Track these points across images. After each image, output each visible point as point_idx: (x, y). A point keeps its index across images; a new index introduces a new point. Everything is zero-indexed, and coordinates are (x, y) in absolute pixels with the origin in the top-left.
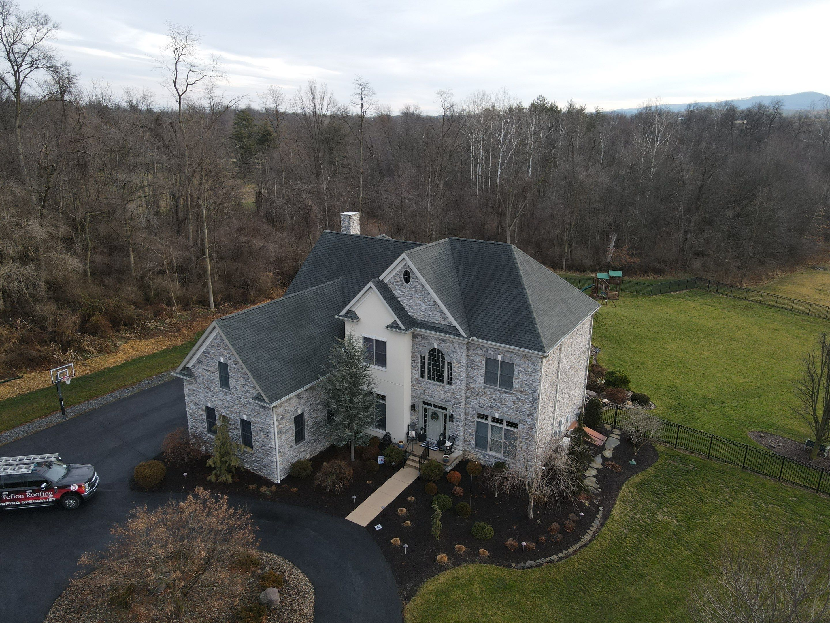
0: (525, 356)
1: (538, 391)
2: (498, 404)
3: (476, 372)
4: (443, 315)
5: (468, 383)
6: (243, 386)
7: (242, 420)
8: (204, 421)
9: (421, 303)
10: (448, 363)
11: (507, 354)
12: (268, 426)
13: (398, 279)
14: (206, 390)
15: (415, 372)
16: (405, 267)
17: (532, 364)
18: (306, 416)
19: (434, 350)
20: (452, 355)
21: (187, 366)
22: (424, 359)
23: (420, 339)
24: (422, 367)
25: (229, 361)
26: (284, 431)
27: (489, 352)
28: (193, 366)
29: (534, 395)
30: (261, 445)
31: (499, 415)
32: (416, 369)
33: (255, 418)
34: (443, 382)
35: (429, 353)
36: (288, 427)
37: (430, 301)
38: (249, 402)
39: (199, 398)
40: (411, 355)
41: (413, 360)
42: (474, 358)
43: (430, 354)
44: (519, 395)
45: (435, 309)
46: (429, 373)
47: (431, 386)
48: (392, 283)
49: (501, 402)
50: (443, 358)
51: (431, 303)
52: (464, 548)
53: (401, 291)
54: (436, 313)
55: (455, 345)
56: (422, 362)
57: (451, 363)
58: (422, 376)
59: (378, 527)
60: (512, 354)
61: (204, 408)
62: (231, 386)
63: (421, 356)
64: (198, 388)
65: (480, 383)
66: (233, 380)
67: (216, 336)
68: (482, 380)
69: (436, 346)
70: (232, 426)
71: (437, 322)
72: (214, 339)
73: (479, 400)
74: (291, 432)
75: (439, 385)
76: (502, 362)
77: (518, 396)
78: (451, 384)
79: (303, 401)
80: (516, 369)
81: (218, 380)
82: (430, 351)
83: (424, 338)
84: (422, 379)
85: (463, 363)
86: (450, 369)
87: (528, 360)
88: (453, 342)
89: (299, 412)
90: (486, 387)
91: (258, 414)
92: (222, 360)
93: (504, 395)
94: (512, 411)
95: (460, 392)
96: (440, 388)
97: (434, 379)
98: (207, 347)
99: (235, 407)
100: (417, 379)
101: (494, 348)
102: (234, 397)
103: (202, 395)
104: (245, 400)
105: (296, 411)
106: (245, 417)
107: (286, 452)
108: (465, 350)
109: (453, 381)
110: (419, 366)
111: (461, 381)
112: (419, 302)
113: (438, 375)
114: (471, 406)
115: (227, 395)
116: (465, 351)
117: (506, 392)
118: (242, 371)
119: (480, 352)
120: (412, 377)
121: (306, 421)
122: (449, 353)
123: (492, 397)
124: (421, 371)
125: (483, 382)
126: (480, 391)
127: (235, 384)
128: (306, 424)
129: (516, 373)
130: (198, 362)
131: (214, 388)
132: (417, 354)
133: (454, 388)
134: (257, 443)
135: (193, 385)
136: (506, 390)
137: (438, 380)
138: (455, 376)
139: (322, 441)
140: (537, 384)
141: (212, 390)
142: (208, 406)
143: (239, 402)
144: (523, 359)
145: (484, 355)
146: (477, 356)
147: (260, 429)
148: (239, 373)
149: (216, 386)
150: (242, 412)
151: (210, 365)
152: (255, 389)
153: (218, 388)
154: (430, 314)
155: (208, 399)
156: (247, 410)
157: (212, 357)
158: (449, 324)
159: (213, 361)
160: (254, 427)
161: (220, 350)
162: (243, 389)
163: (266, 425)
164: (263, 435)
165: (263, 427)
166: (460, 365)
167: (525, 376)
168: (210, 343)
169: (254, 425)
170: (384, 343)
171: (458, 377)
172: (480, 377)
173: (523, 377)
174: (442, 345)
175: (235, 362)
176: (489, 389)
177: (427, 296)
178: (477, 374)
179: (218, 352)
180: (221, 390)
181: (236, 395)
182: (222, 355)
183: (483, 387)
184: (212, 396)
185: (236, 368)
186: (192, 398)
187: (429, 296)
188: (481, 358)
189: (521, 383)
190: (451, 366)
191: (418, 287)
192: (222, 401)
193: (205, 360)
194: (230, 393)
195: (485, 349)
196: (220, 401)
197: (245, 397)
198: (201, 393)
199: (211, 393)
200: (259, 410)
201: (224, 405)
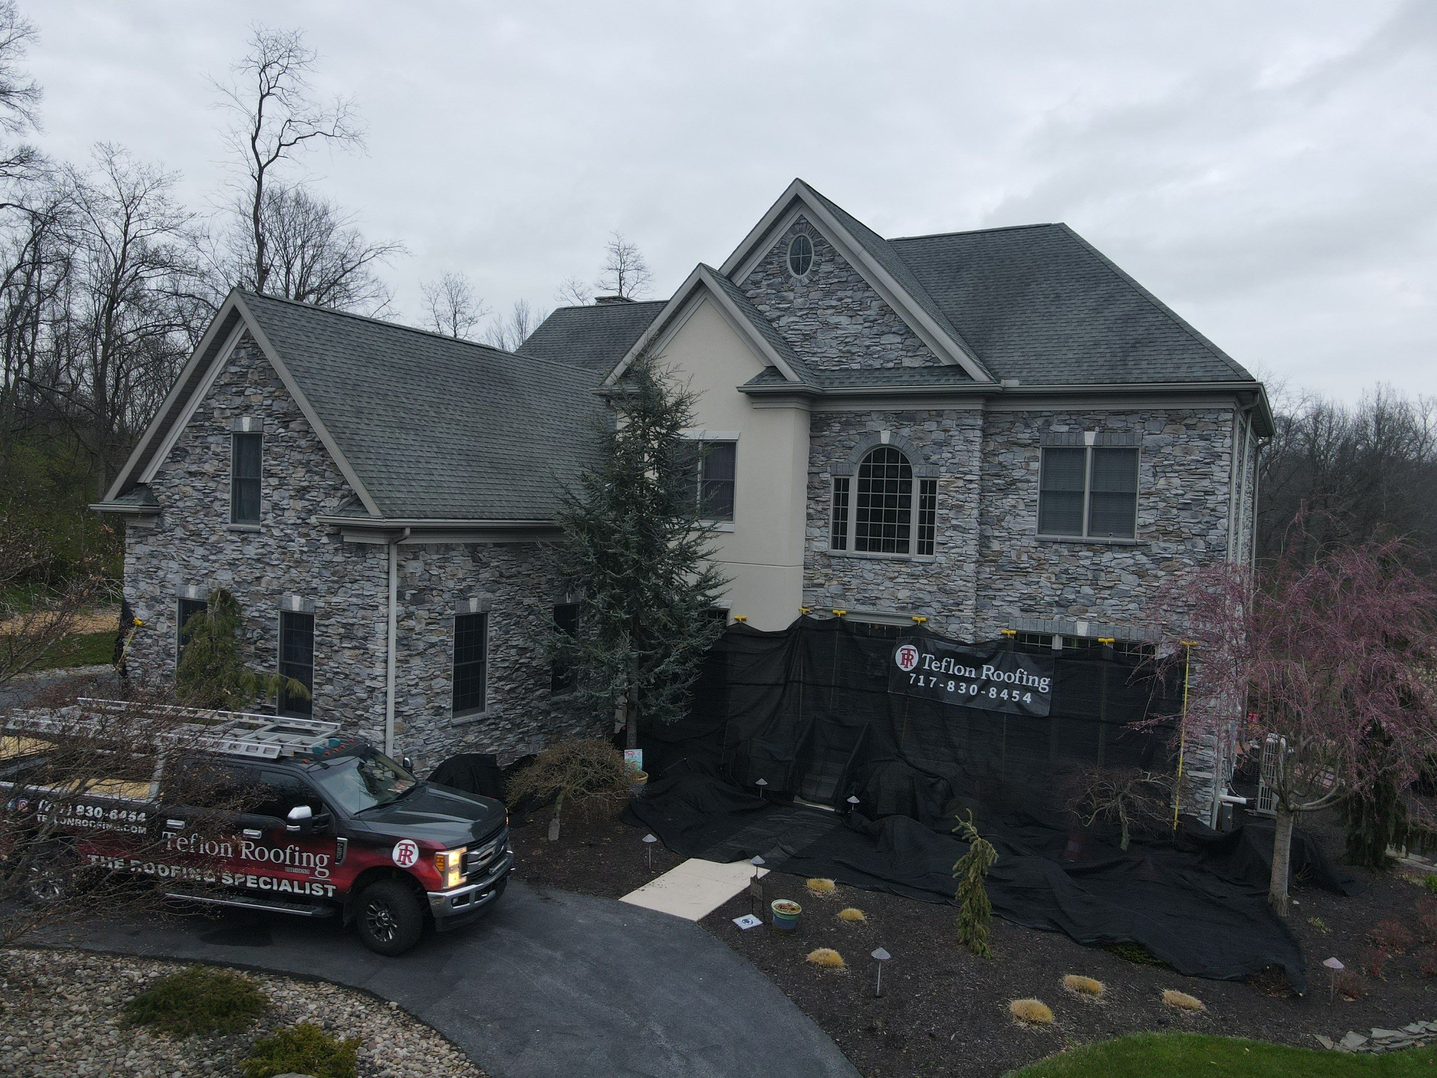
0: (1173, 418)
1: (1224, 521)
2: (1087, 590)
3: (1009, 501)
4: (908, 342)
5: (984, 541)
6: (301, 492)
7: (289, 617)
8: (169, 655)
9: (844, 320)
10: (924, 484)
11: (1114, 423)
12: (369, 613)
13: (773, 268)
14: (190, 544)
15: (817, 532)
16: (797, 227)
18: (492, 632)
19: (881, 453)
20: (934, 458)
21: (141, 481)
22: (846, 488)
23: (837, 427)
24: (841, 514)
25: (268, 421)
26: (421, 646)
27: (1055, 428)
28: (159, 474)
29: (1213, 536)
30: (339, 691)
31: (1090, 627)
32: (821, 523)
33: (329, 598)
34: (904, 547)
35: (862, 466)
36: (434, 639)
38: (314, 548)
39: (163, 580)
40: (805, 480)
41: (812, 499)
42: (1005, 458)
43: (864, 471)
44: (1157, 546)
45: (884, 329)
46: (860, 529)
47: (868, 565)
48: (757, 284)
49: (1094, 583)
50: (908, 471)
51: (872, 313)
52: (1099, 986)
53: (784, 299)
54: (886, 339)
55: (947, 423)
56: (841, 499)
57: (933, 484)
58: (839, 542)
59: (749, 922)
60: (1130, 418)
61: (175, 607)
62: (265, 505)
63: (837, 482)
64: (164, 546)
65: (1022, 533)
66: (274, 481)
67: (238, 348)
68: (1031, 522)
69: (885, 438)
70: (253, 647)
71: (891, 365)
72: (231, 362)
73: (1019, 586)
74: (442, 659)
75: (892, 560)
76: (1097, 450)
77: (1155, 550)
78: (930, 552)
79: (485, 575)
80: (1144, 466)
81: (228, 496)
82: (868, 459)
83: (847, 424)
84: (838, 552)
85: (970, 473)
86: (928, 503)
87: (1188, 427)
88: (940, 414)
89: (473, 606)
90: (1043, 543)
91: (340, 580)
92: (246, 425)
93: (1107, 556)
94: (1132, 606)
95: (960, 568)
96: (897, 567)
97: (875, 547)
98: (208, 397)
99: (270, 574)
100: (823, 554)
101: (1069, 413)
102: (271, 542)
103: (174, 565)
104: (303, 541)
105: (463, 595)
106: (296, 604)
107: (419, 723)
108: (978, 433)
109: (937, 538)
110: (831, 512)
111: (964, 530)
112: (834, 320)
113: (889, 531)
114: (992, 613)
115: (249, 542)
116: (976, 435)
117: (1109, 547)
118: (303, 443)
119: (1025, 436)
120: (807, 549)
121: (489, 645)
122: (927, 451)
123: (1066, 571)
124: (836, 525)
125: (1035, 526)
126: (1024, 557)
127: (276, 496)
128: (489, 657)
129: (1144, 477)
130: (175, 456)
131: (213, 531)
132: (826, 476)
133: (941, 559)
134: (328, 689)
135: (151, 539)
136: (1110, 540)
137: (889, 547)
138: (945, 519)
139: (534, 738)
140: (1221, 498)
141: (207, 539)
142: (187, 596)
143: (284, 553)
144: (1168, 429)
145: (1036, 441)
146: (1015, 448)
147: (342, 631)
148: (293, 453)
149: (220, 520)
150: (289, 586)
151: (210, 453)
152: (339, 494)
153: (225, 527)
154: (868, 347)
155: (190, 574)
156: (305, 574)
157: (218, 424)
158: (928, 364)
159: (220, 439)
160: (324, 629)
161: (243, 392)
162: (300, 504)
163: (361, 613)
164: (347, 653)
165: (351, 621)
166: (960, 483)
167: (1176, 482)
168: (218, 377)
169: (322, 622)
170: (730, 446)
171: (954, 522)
172: (1024, 513)
173: (1169, 484)
174: (905, 432)
175: (286, 420)
176: (1055, 547)
177: (859, 295)
178: (1014, 507)
179: (238, 401)
180: (232, 531)
181: (276, 532)
182: (247, 408)
183: (1034, 544)
184: (205, 558)
185: (287, 439)
186: (142, 585)
187: (867, 294)
188: (1028, 454)
189: (1163, 504)
190: (933, 490)
191: (835, 277)
192: (232, 567)
193: (196, 444)
194: (259, 533)
195: (1039, 422)
196: (226, 567)
197: (305, 530)
198: (173, 558)
199: (200, 552)
200: (346, 563)
201: (238, 580)
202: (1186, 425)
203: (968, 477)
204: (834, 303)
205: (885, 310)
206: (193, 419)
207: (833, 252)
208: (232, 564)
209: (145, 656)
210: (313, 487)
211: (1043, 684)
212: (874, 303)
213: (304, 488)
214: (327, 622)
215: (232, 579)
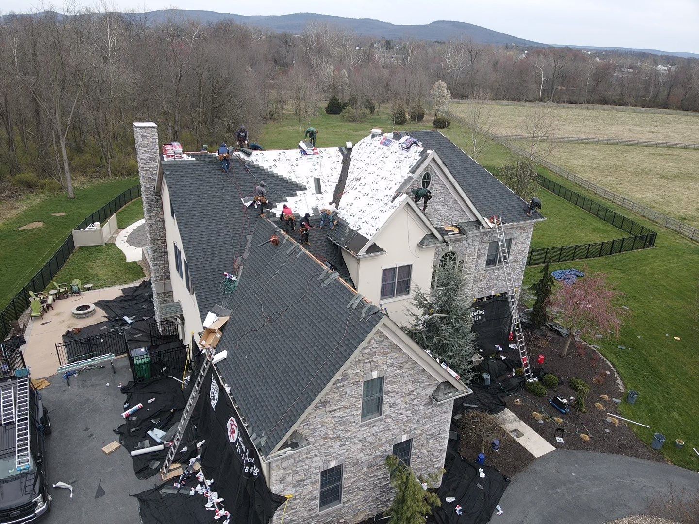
0: (521, 228)
1: (527, 255)
2: (495, 282)
6: (409, 393)
7: (399, 445)
8: (314, 499)
9: (440, 207)
10: (460, 261)
11: (508, 232)
16: (427, 169)
17: (526, 233)
20: (465, 253)
22: (436, 268)
24: (433, 278)
27: (493, 235)
29: (524, 259)
30: (425, 458)
31: (494, 292)
35: (441, 260)
45: (454, 209)
49: (497, 279)
50: (455, 258)
51: (451, 204)
54: (454, 213)
55: (469, 241)
56: (434, 272)
57: (463, 261)
59: (560, 440)
60: (512, 230)
61: (319, 477)
62: (385, 407)
63: (434, 266)
65: (482, 269)
66: (393, 394)
68: (484, 265)
69: (451, 249)
73: (479, 286)
76: (503, 240)
77: (511, 266)
80: (513, 243)
81: (360, 412)
82: (443, 257)
83: (439, 246)
85: (474, 255)
86: (461, 268)
87: (524, 230)
88: (467, 238)
92: (375, 375)
93: (501, 271)
94: (504, 283)
98: (346, 370)
102: (390, 420)
106: (404, 438)
111: (471, 274)
115: (374, 427)
116: (477, 243)
117: (502, 268)
118: (413, 371)
119: (486, 239)
123: (491, 278)
126: (481, 277)
127: (393, 400)
129: (513, 246)
130: (319, 407)
138: (466, 272)
141: (344, 436)
142: (329, 468)
143: (396, 422)
144: (519, 232)
145: (489, 240)
146: (483, 244)
147: (428, 437)
149: (354, 424)
150: (400, 433)
152: (432, 386)
153: (357, 426)
154: (448, 217)
155: (331, 457)
156: (409, 425)
157: (354, 381)
158: (467, 221)
166: (471, 259)
170: (409, 267)
171: (468, 272)
172: (483, 263)
173: (518, 247)
174: (457, 245)
176: (489, 272)
179: (368, 366)
180: (361, 426)
181: (393, 415)
182: (376, 368)
183: (484, 272)
185: (402, 374)
186: (289, 479)
188: (486, 245)
189: (515, 253)
190: (462, 263)
191: (439, 190)
192: (363, 441)
194: (381, 420)
195: (490, 234)
196: (358, 443)
197: (410, 408)
198: (316, 455)
199: (339, 443)
200: (433, 411)
201: (367, 445)
203: (474, 257)
204: (438, 201)
205: (455, 202)
207: (439, 180)
210: (416, 389)
211: (483, 312)
212: (452, 200)
215: (362, 446)
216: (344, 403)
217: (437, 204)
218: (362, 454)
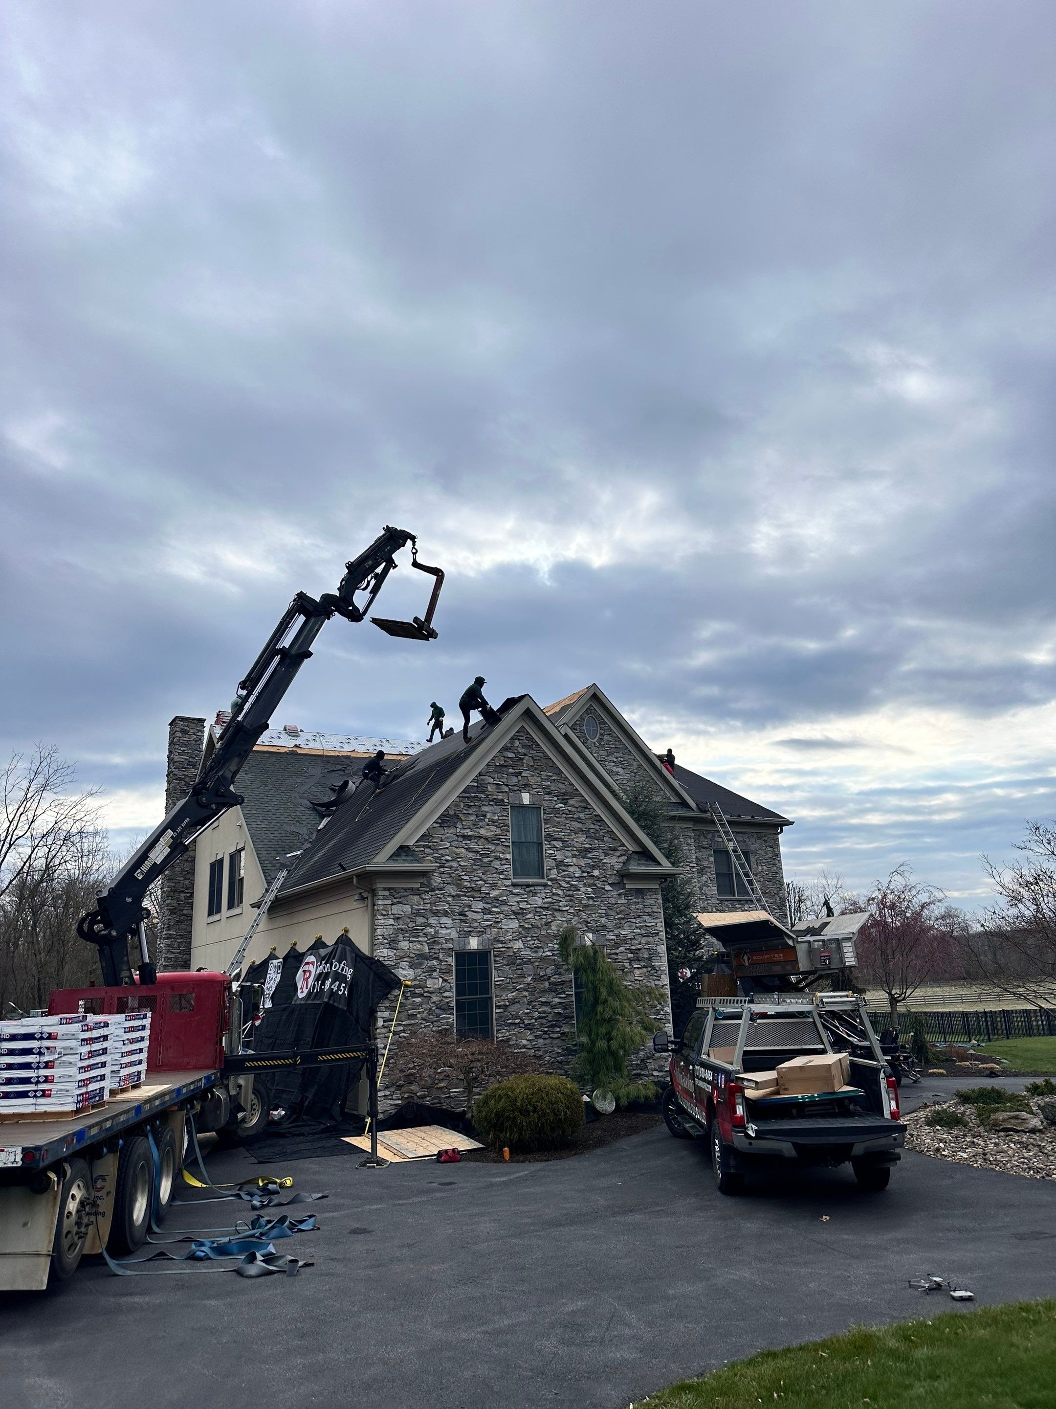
0: (759, 837)
3: (704, 879)
6: (583, 853)
8: (447, 1009)
11: (739, 838)
14: (465, 900)
16: (589, 711)
25: (547, 797)
27: (717, 839)
28: (422, 838)
29: (781, 894)
33: (616, 932)
37: (632, 765)
38: (599, 893)
39: (433, 937)
51: (634, 768)
60: (744, 836)
61: (452, 961)
62: (548, 863)
64: (434, 903)
65: (712, 896)
66: (558, 844)
67: (512, 739)
70: (545, 984)
72: (506, 749)
76: (734, 851)
80: (753, 859)
81: (508, 857)
85: (692, 862)
90: (721, 901)
91: (624, 917)
92: (526, 799)
93: (746, 907)
98: (480, 774)
99: (562, 918)
102: (560, 892)
103: (448, 920)
104: (590, 889)
106: (589, 940)
112: (615, 769)
115: (535, 894)
117: (747, 902)
118: (582, 815)
125: (717, 892)
127: (560, 856)
129: (754, 866)
130: (443, 821)
131: (491, 887)
135: (416, 899)
136: (746, 898)
141: (488, 894)
142: (468, 947)
143: (571, 901)
144: (758, 842)
145: (711, 846)
146: (703, 850)
147: (630, 956)
148: (573, 823)
149: (502, 877)
150: (580, 926)
151: (487, 820)
152: (618, 853)
153: (508, 883)
155: (470, 927)
156: (594, 915)
157: (495, 797)
158: (666, 800)
159: (497, 809)
160: (615, 957)
161: (520, 773)
162: (582, 862)
163: (644, 940)
164: (637, 972)
165: (639, 947)
166: (688, 868)
167: (764, 867)
168: (492, 759)
169: (613, 951)
172: (711, 885)
173: (763, 869)
175: (564, 798)
176: (726, 903)
177: (626, 757)
178: (706, 881)
179: (514, 780)
180: (514, 885)
181: (564, 884)
182: (526, 787)
183: (718, 902)
184: (485, 911)
185: (568, 812)
186: (404, 945)
187: (630, 757)
188: (708, 853)
189: (762, 879)
191: (613, 744)
192: (519, 917)
193: (471, 812)
194: (545, 885)
195: (710, 835)
196: (513, 917)
197: (590, 881)
198: (446, 914)
199: (480, 905)
200: (629, 904)
201: (527, 926)
202: (764, 840)
203: (691, 865)
204: (615, 760)
205: (640, 767)
206: (464, 791)
207: (609, 729)
208: (519, 914)
209: (413, 1016)
210: (593, 849)
212: (635, 763)
213: (586, 849)
214: (618, 951)
215: (520, 926)
216: (482, 832)
217: (613, 764)
218: (519, 944)
